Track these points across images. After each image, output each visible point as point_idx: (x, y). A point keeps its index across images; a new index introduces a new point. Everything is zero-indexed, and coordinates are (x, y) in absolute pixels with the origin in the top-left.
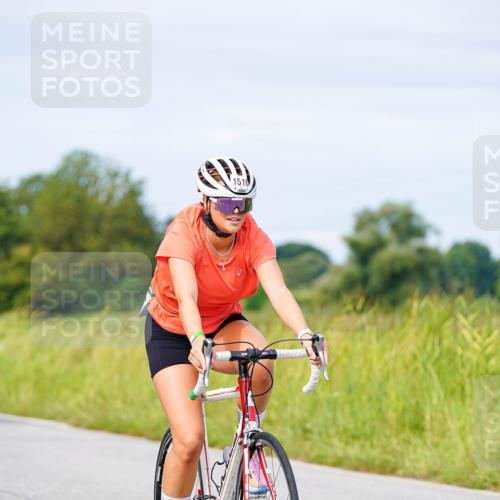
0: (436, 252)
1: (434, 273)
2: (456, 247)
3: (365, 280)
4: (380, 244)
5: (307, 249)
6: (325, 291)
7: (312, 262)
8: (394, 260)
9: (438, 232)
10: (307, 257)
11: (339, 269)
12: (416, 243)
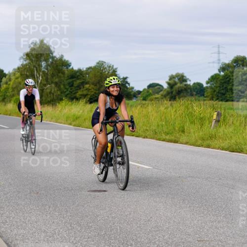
0: (190, 85)
1: (189, 90)
2: (194, 84)
3: (172, 92)
4: (176, 84)
5: (158, 85)
6: (162, 95)
7: (159, 88)
8: (179, 87)
9: (190, 81)
10: (158, 87)
11: (166, 89)
12: (185, 83)
